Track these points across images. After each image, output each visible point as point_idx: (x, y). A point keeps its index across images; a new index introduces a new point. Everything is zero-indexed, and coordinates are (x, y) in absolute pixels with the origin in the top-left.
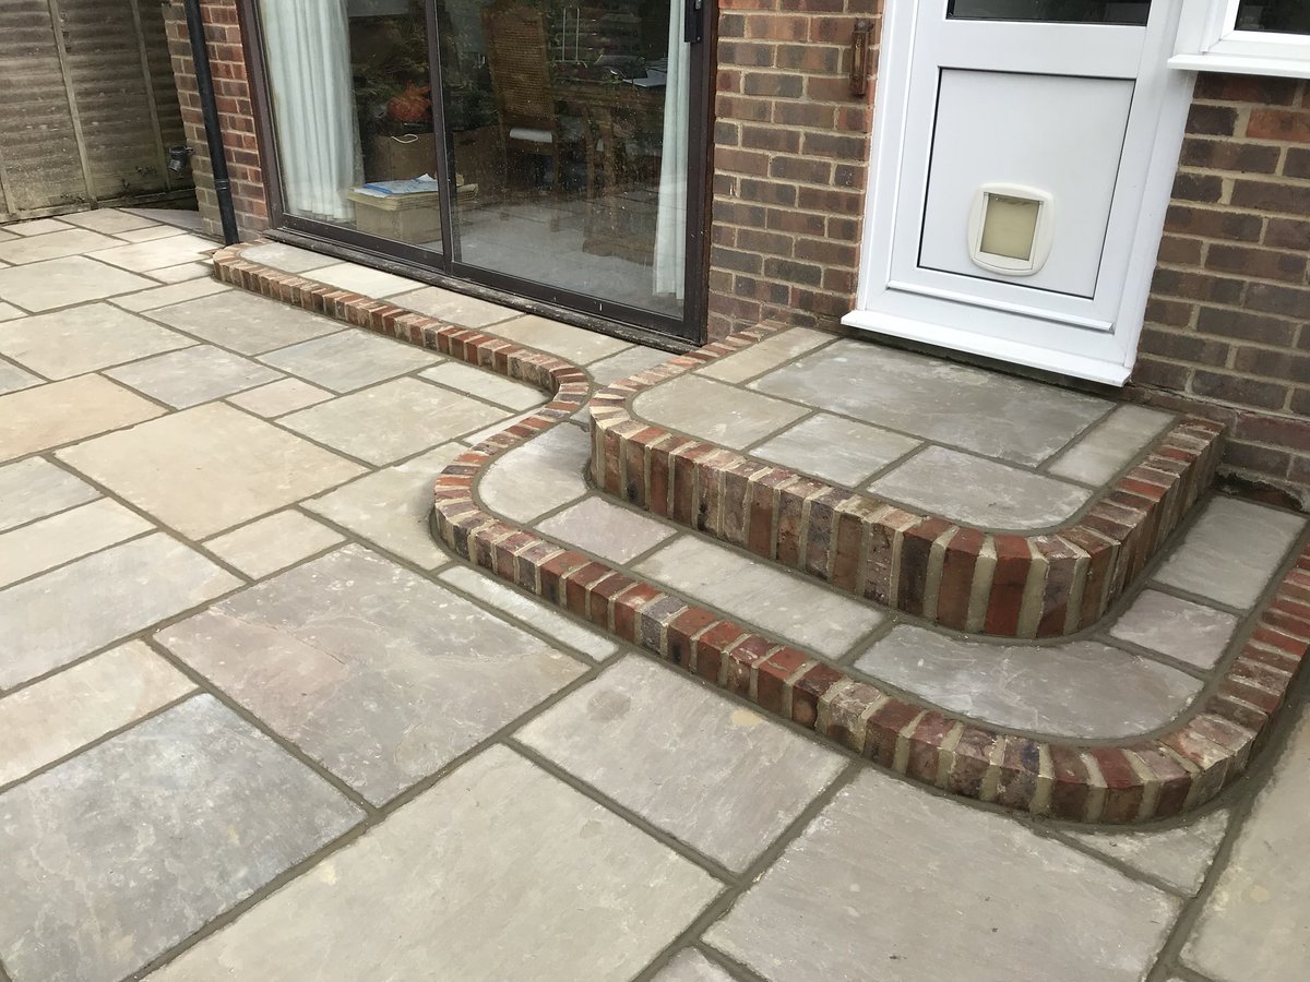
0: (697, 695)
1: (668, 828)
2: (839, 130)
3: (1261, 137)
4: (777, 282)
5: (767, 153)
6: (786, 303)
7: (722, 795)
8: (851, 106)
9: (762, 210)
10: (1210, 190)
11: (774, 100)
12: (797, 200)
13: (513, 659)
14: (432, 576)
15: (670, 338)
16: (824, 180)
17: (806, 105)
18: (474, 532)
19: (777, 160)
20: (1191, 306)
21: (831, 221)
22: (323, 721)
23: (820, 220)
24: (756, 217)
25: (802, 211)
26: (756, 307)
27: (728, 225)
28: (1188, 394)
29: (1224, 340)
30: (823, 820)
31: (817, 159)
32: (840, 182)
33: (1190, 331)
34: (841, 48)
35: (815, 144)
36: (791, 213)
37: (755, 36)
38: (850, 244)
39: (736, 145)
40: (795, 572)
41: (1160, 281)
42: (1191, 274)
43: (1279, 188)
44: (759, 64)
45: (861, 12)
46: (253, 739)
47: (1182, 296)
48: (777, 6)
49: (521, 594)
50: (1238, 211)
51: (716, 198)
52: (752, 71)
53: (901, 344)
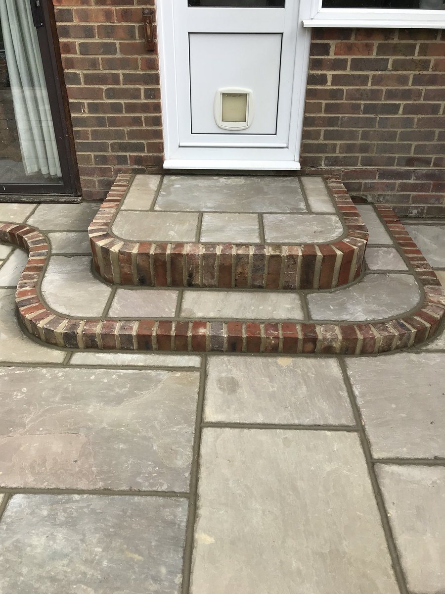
0: (257, 362)
1: (312, 423)
2: (142, 70)
3: (341, 55)
4: (120, 154)
5: (101, 87)
6: (127, 164)
7: (314, 398)
8: (147, 56)
9: (103, 118)
10: (322, 80)
11: (100, 57)
12: (124, 110)
13: (160, 386)
14: (66, 364)
15: (57, 196)
16: (138, 97)
17: (120, 58)
18: (79, 331)
19: (108, 89)
20: (321, 130)
21: (146, 118)
22: (105, 468)
23: (140, 118)
24: (101, 122)
25: (128, 115)
26: (109, 169)
27: (83, 129)
28: (323, 167)
29: (335, 142)
30: (356, 387)
31: (132, 86)
32: (147, 97)
33: (321, 141)
34: (136, 25)
35: (129, 79)
36: (122, 117)
37: (81, 21)
38: (159, 128)
39: (81, 84)
40: (247, 289)
41: (307, 122)
42: (320, 117)
43: (349, 75)
44: (86, 37)
45: (145, 4)
46: (78, 501)
47: (316, 127)
48: (93, 3)
49: (126, 353)
50: (334, 87)
51: (73, 115)
52: (82, 41)
53: (193, 173)
